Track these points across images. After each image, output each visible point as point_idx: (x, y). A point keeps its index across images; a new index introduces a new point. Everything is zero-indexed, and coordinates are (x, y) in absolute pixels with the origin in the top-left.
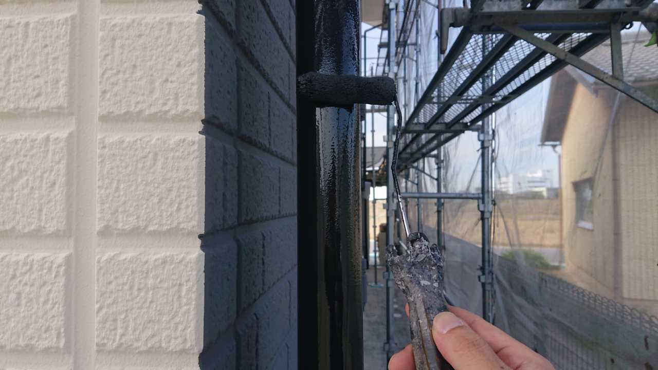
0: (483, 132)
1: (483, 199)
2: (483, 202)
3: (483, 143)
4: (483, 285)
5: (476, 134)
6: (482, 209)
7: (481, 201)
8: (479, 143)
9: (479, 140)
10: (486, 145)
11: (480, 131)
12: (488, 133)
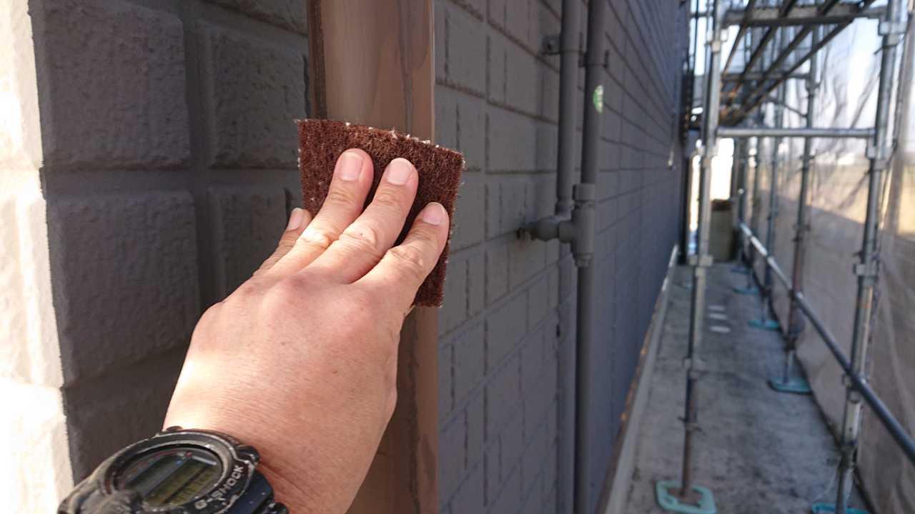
0: (888, 18)
1: (876, 138)
2: (875, 144)
3: (885, 38)
4: (861, 279)
5: (875, 22)
6: (871, 154)
7: (871, 141)
8: (880, 39)
9: (879, 34)
10: (891, 41)
11: (883, 17)
12: (898, 20)
